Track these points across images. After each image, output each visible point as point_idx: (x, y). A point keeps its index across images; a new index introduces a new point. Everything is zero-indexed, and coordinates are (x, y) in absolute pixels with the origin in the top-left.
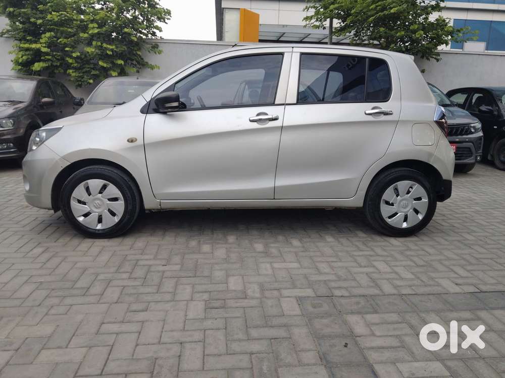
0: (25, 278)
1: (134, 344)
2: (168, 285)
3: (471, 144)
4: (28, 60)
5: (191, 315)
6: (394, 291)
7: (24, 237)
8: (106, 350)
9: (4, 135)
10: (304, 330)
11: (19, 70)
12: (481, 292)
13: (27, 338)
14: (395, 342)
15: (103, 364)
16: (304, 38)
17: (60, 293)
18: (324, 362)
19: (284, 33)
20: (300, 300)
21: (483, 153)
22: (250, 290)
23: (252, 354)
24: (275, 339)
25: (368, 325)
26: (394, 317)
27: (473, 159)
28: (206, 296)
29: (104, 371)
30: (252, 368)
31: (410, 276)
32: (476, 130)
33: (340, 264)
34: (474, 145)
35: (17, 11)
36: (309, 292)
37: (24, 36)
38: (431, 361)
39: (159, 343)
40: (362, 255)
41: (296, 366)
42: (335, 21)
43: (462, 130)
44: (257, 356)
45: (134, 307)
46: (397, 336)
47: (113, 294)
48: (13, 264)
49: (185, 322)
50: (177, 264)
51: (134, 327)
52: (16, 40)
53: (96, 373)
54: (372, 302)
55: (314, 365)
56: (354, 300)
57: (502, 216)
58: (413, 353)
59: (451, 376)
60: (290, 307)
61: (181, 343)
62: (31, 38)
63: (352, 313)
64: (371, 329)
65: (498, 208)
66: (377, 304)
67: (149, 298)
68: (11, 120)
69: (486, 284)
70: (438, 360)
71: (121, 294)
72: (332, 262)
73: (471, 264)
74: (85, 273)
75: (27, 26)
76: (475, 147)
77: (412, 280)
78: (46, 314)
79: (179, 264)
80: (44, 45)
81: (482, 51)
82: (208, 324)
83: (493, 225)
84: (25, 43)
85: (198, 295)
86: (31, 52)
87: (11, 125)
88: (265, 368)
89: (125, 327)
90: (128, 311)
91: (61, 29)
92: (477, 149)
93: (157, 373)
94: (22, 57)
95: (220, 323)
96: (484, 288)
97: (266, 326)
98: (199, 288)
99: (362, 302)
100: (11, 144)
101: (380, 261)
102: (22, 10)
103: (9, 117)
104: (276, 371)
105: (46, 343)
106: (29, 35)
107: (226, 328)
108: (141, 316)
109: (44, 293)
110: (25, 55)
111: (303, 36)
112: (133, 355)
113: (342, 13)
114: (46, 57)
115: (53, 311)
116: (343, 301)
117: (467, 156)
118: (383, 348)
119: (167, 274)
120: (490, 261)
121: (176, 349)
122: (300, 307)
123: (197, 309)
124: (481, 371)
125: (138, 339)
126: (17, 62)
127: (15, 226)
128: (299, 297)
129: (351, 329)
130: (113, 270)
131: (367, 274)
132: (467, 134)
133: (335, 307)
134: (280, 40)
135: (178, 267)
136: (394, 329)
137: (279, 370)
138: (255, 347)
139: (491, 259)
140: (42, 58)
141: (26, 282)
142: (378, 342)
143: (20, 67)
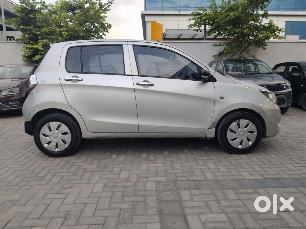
0: (12, 172)
1: (60, 204)
2: (87, 176)
3: (284, 96)
4: (31, 55)
5: (95, 190)
6: (213, 178)
7: (17, 151)
8: (44, 207)
9: (14, 97)
10: (154, 198)
11: (26, 60)
12: (265, 179)
13: (5, 201)
14: (203, 204)
15: (42, 213)
16: (194, 37)
17: (29, 179)
18: (160, 214)
19: (182, 34)
20: (157, 183)
21: (292, 101)
22: (131, 178)
23: (122, 209)
24: (136, 202)
25: (191, 195)
26: (208, 191)
27: (286, 105)
28: (106, 181)
29: (41, 216)
30: (119, 216)
31: (225, 170)
32: (287, 87)
33: (187, 164)
34: (286, 96)
35: (25, 28)
36: (164, 179)
37: (29, 41)
38: (220, 214)
39: (74, 204)
40: (202, 160)
41: (143, 215)
42: (207, 26)
43: (278, 88)
44: (124, 210)
45: (65, 186)
46: (205, 201)
47: (56, 180)
48: (8, 165)
49: (90, 193)
50: (95, 165)
51: (63, 196)
52: (25, 44)
53: (37, 217)
54: (198, 184)
55: (154, 215)
56: (188, 183)
57: (296, 138)
58: (211, 210)
59: (229, 221)
60: (151, 186)
61: (85, 204)
62: (33, 42)
63: (185, 189)
64: (192, 198)
65: (295, 133)
66: (200, 185)
67: (75, 182)
68: (18, 89)
69: (269, 174)
70: (224, 213)
71: (61, 180)
72: (183, 163)
73: (265, 164)
74: (44, 169)
75: (30, 36)
76: (286, 97)
77: (226, 172)
78: (19, 189)
79: (96, 165)
80: (40, 46)
81: (297, 40)
82: (103, 194)
83: (288, 143)
84: (29, 45)
85: (102, 180)
86: (33, 50)
87: (18, 91)
88: (126, 216)
89: (57, 196)
90: (62, 188)
91: (49, 37)
92: (288, 98)
93: (69, 218)
94: (28, 53)
95: (109, 194)
96: (267, 177)
97: (134, 196)
98: (103, 177)
99: (192, 183)
100: (18, 102)
101: (211, 162)
102: (28, 27)
103: (17, 87)
104: (132, 217)
105: (15, 203)
106: (32, 41)
107: (111, 197)
108: (68, 191)
109: (20, 179)
110: (30, 52)
111: (193, 35)
112: (58, 210)
113: (210, 22)
114: (41, 52)
115: (22, 188)
116: (182, 183)
117: (282, 103)
118: (195, 207)
119: (88, 170)
120: (277, 162)
121: (82, 206)
122: (156, 186)
123: (99, 187)
124: (246, 219)
125: (63, 202)
126: (24, 56)
127: (13, 146)
128: (157, 181)
129: (181, 197)
130: (60, 167)
131: (201, 169)
132: (282, 90)
133: (176, 186)
134: (180, 38)
135: (95, 166)
136: (205, 198)
137: (134, 217)
138: (125, 206)
139: (278, 161)
140: (39, 53)
141: (12, 174)
142: (194, 204)
143: (26, 59)
